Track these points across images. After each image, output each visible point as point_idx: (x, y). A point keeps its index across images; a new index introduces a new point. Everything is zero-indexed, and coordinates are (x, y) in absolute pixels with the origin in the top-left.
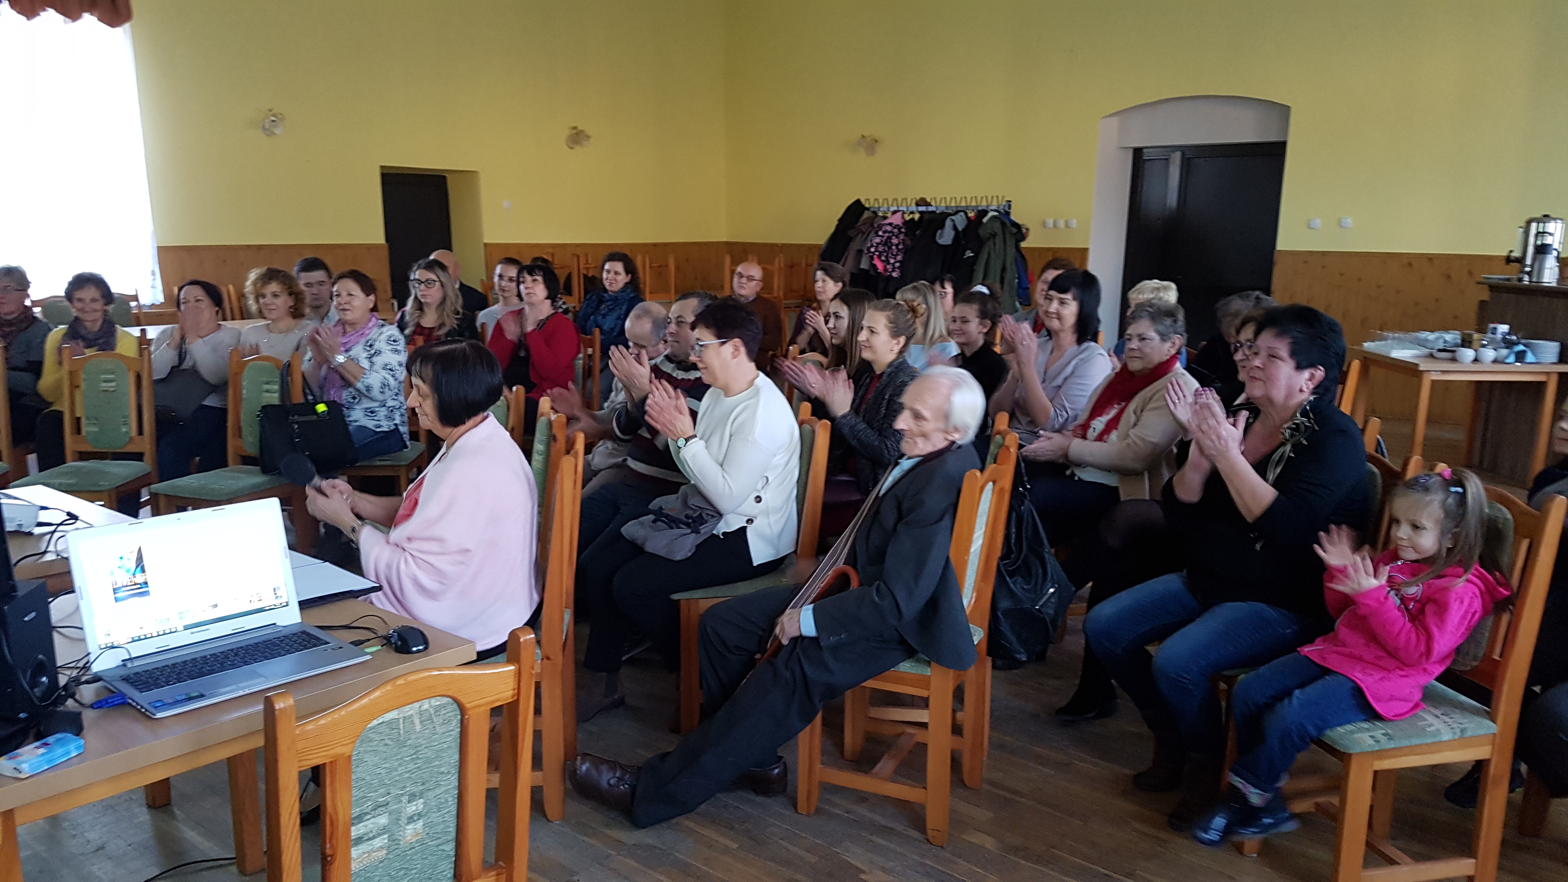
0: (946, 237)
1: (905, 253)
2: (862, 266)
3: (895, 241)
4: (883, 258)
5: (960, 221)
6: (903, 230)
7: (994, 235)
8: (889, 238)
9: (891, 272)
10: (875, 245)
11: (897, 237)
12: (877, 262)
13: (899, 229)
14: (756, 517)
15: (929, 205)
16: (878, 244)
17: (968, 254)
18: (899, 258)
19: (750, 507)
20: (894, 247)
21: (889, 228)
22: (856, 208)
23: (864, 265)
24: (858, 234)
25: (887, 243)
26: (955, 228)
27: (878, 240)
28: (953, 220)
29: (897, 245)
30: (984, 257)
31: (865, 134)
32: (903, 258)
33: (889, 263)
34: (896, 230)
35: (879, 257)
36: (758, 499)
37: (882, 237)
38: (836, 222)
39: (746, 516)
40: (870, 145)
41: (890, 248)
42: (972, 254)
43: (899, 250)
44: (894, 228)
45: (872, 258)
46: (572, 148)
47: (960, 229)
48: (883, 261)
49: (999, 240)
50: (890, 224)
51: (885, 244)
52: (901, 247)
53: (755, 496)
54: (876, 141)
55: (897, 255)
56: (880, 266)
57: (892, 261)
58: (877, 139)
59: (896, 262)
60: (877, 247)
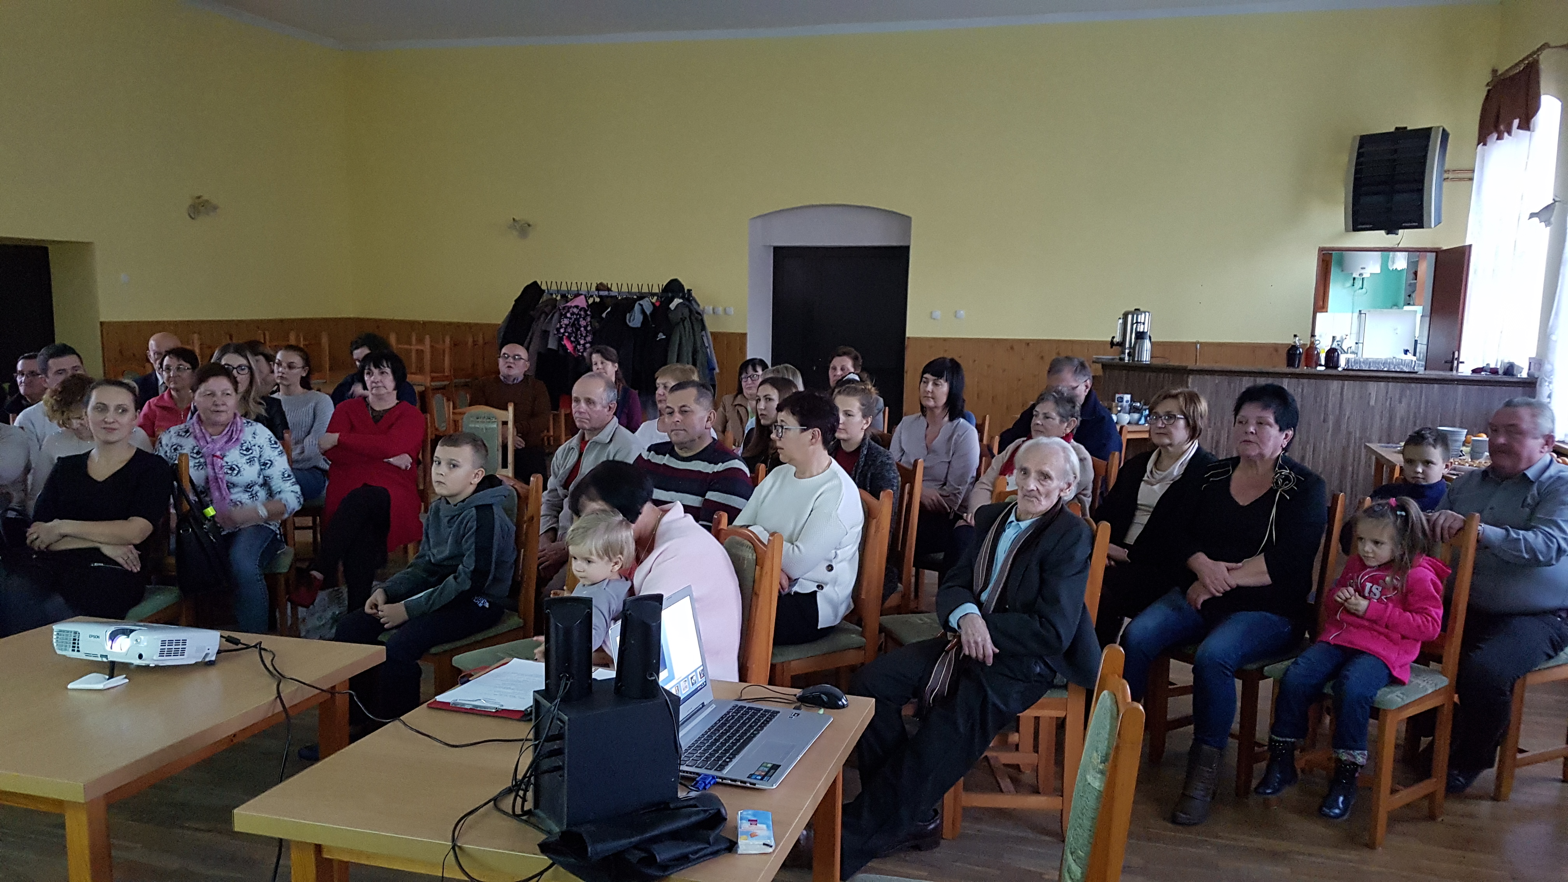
0: (635, 320)
1: (594, 334)
2: (549, 346)
3: (583, 323)
4: (572, 339)
5: (647, 305)
6: (589, 313)
7: (683, 320)
8: (577, 320)
9: (582, 353)
10: (564, 326)
11: (584, 319)
12: (565, 342)
13: (585, 311)
14: (826, 584)
15: (609, 290)
16: (567, 325)
17: (661, 336)
18: (589, 339)
19: (821, 574)
20: (582, 329)
21: (575, 310)
22: (533, 291)
23: (552, 345)
24: (541, 315)
25: (575, 325)
26: (643, 312)
27: (566, 321)
28: (641, 305)
29: (585, 327)
30: (676, 339)
31: (517, 218)
32: (592, 339)
33: (579, 344)
34: (582, 313)
35: (569, 338)
36: (830, 568)
37: (570, 318)
38: (513, 303)
39: (817, 582)
40: (523, 228)
41: (578, 329)
42: (664, 337)
43: (587, 331)
44: (580, 310)
45: (561, 339)
46: (193, 219)
47: (648, 313)
48: (572, 342)
49: (687, 324)
50: (577, 307)
51: (573, 325)
52: (589, 328)
53: (827, 564)
54: (529, 225)
55: (586, 336)
56: (570, 347)
57: (582, 342)
58: (531, 223)
59: (586, 343)
60: (565, 329)
